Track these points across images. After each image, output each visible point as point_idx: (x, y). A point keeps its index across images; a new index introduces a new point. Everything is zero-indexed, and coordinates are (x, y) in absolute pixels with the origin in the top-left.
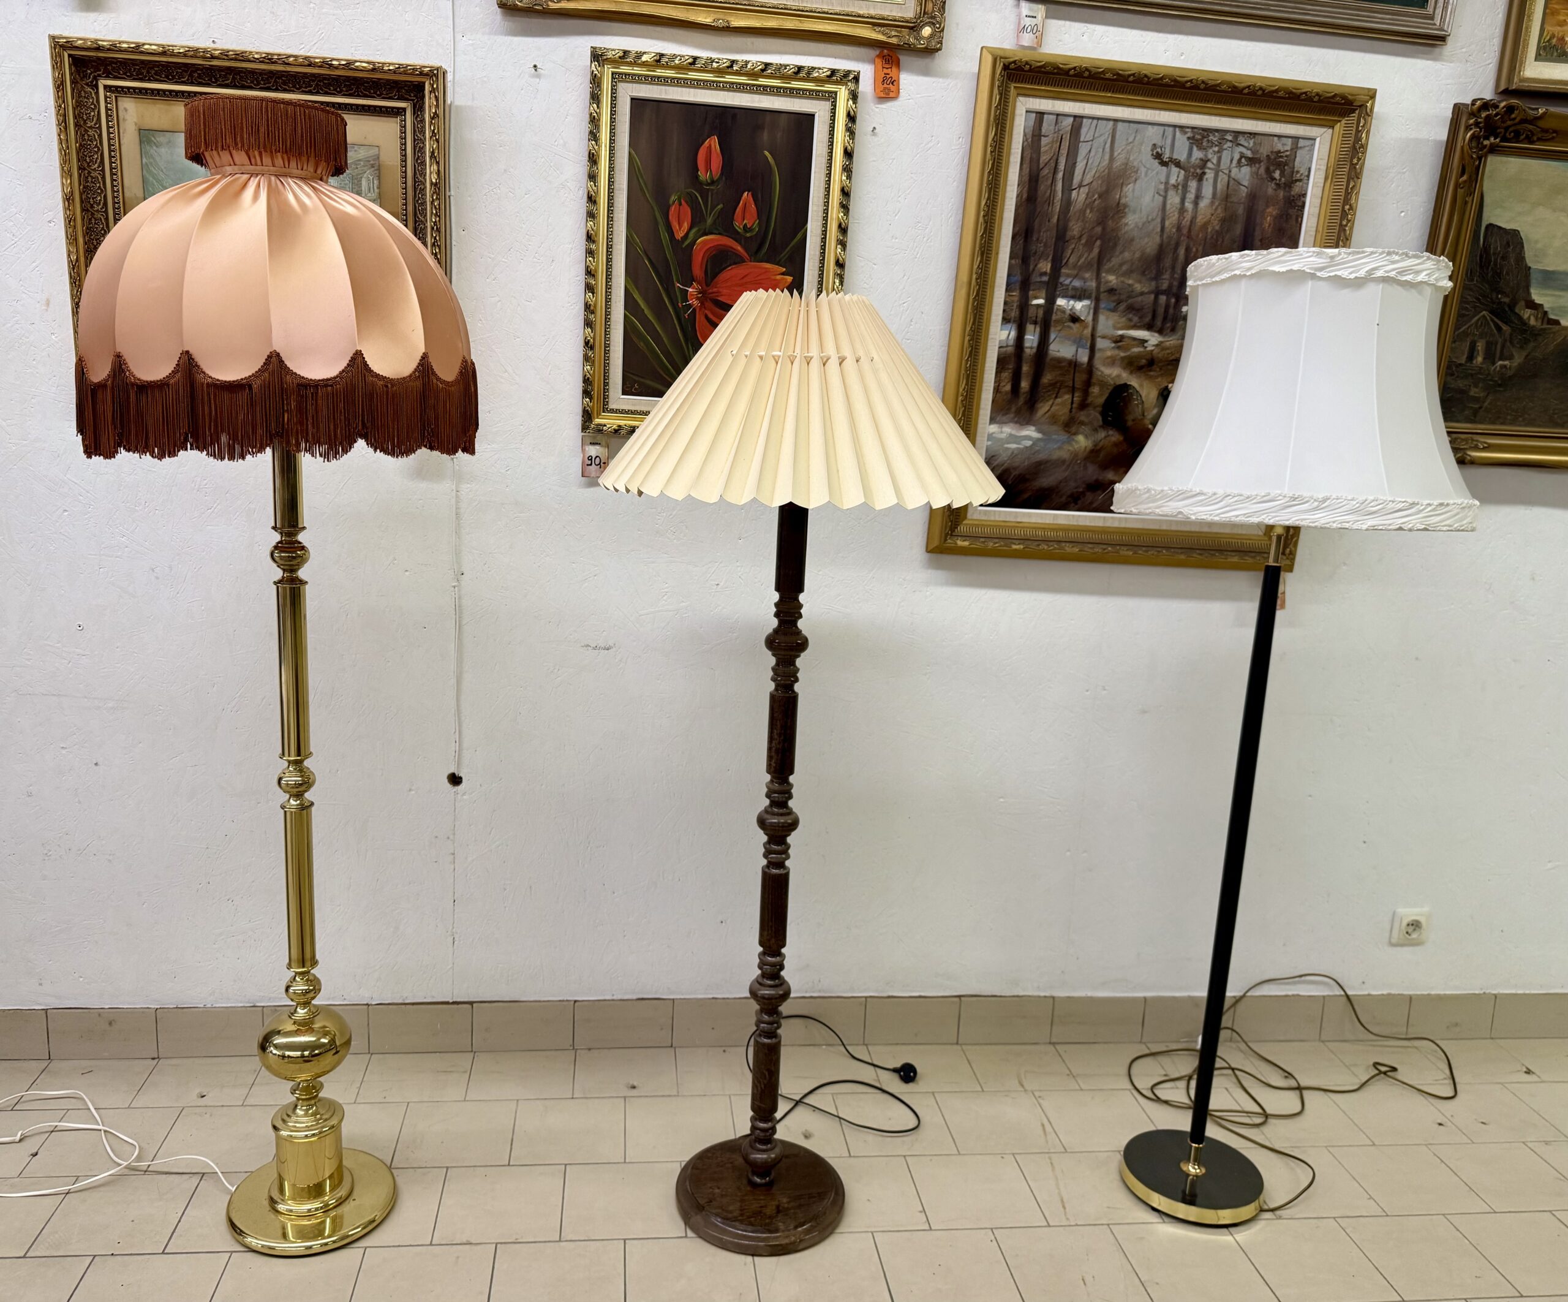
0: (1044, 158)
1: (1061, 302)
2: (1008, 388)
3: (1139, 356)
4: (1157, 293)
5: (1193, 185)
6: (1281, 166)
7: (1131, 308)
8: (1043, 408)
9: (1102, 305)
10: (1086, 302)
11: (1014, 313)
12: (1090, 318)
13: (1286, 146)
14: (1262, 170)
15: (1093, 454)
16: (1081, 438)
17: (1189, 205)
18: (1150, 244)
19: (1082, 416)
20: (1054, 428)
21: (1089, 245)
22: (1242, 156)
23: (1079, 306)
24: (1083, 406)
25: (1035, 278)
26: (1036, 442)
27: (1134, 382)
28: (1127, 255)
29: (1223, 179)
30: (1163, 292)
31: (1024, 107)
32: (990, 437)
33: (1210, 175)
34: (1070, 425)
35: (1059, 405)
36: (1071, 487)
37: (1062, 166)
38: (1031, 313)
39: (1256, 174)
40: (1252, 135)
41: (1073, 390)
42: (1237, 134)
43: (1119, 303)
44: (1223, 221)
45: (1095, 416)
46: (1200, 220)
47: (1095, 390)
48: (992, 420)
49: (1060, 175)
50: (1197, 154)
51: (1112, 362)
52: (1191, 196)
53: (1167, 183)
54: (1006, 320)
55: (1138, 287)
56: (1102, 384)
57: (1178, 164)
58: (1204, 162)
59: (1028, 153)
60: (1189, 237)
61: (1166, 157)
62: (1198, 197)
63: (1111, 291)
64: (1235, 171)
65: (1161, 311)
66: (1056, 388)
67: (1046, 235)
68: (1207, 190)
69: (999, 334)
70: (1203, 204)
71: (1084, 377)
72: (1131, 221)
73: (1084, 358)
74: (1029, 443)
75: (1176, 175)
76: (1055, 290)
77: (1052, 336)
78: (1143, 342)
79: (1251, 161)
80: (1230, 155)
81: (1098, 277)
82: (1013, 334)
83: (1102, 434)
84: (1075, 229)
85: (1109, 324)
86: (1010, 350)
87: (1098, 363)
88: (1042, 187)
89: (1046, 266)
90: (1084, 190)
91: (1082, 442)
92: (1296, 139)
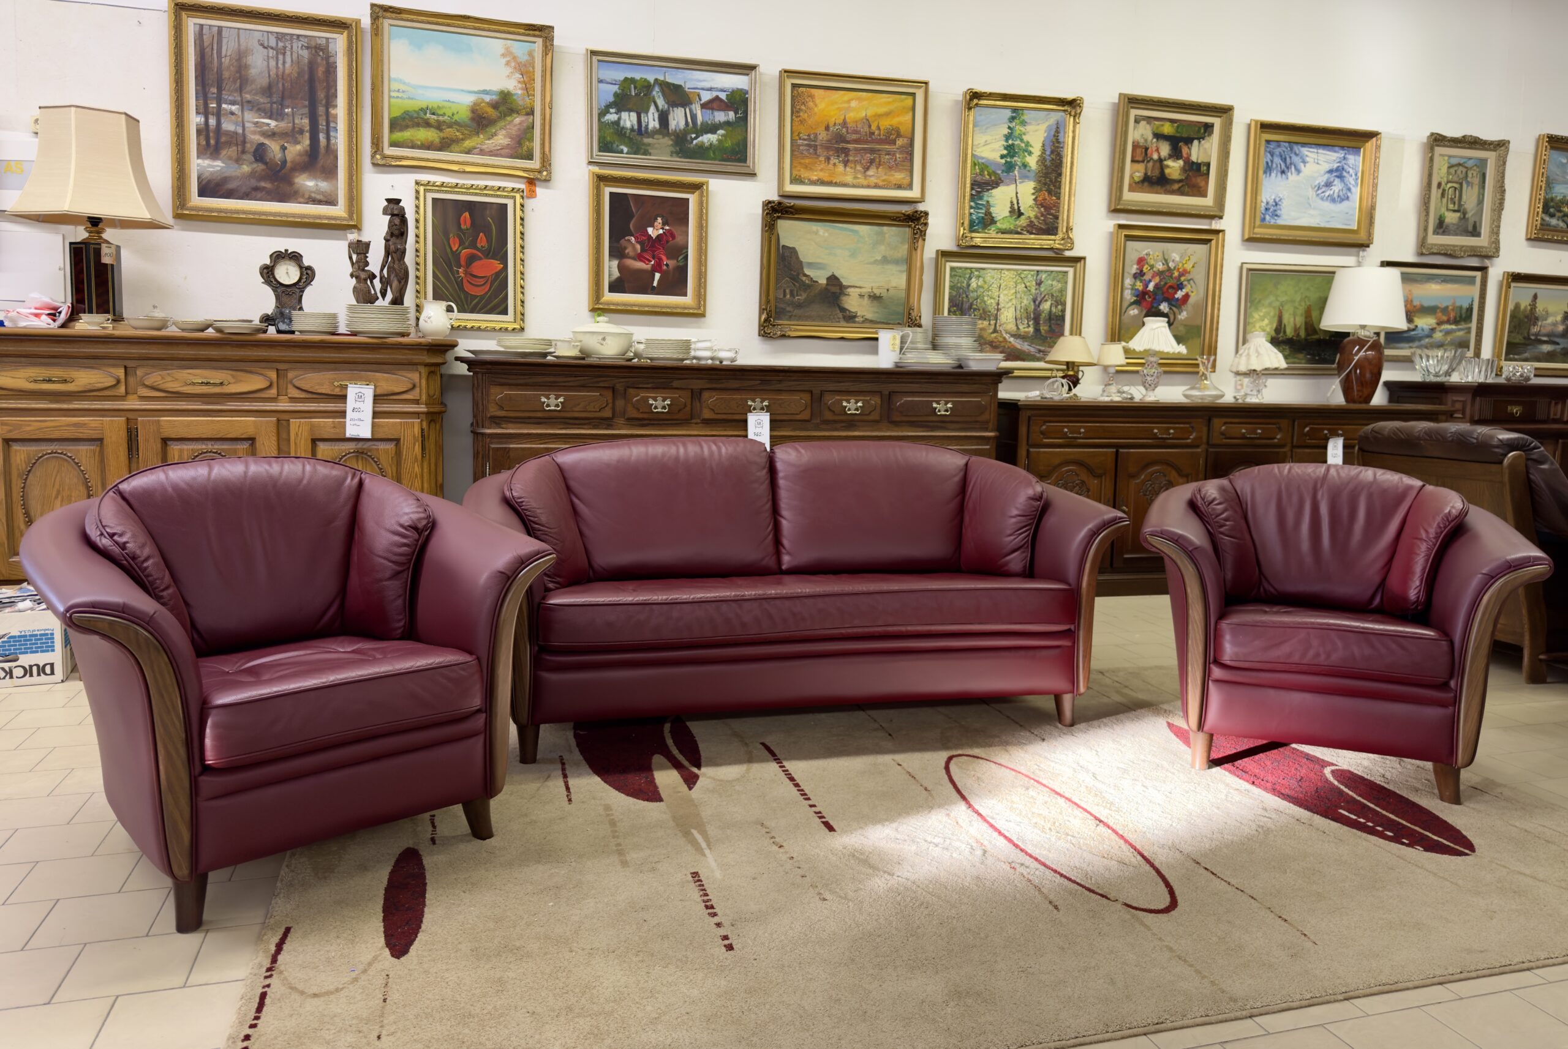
0: (206, 44)
1: (224, 106)
2: (204, 143)
3: (267, 131)
4: (272, 103)
5: (281, 57)
6: (322, 50)
7: (259, 110)
8: (224, 152)
9: (245, 108)
10: (237, 106)
11: (202, 110)
12: (240, 113)
13: (324, 42)
14: (313, 51)
15: (252, 174)
16: (245, 167)
17: (280, 66)
18: (264, 82)
19: (244, 157)
20: (230, 162)
21: (235, 81)
22: (302, 46)
23: (234, 108)
24: (243, 152)
25: (210, 95)
26: (222, 168)
27: (266, 142)
28: (253, 86)
29: (295, 56)
30: (275, 103)
31: (191, 24)
32: (198, 165)
33: (288, 53)
34: (238, 161)
35: (233, 151)
36: (244, 189)
37: (215, 47)
38: (210, 110)
39: (310, 53)
40: (306, 36)
41: (237, 145)
42: (298, 36)
43: (253, 107)
44: (299, 73)
45: (249, 157)
46: (287, 72)
47: (248, 145)
48: (198, 157)
49: (215, 52)
50: (281, 44)
51: (254, 133)
52: (281, 62)
53: (268, 56)
54: (198, 113)
55: (262, 100)
56: (252, 142)
57: (272, 48)
58: (285, 48)
59: (198, 42)
60: (283, 78)
61: (266, 45)
62: (284, 62)
63: (249, 102)
64: (301, 52)
65: (274, 111)
66: (229, 144)
67: (211, 77)
68: (288, 59)
69: (194, 120)
70: (288, 65)
71: (242, 139)
72: (253, 72)
73: (240, 131)
74: (219, 168)
75: (272, 53)
76: (221, 100)
77: (223, 121)
78: (268, 125)
79: (307, 48)
80: (297, 45)
81: (241, 96)
82: (203, 119)
83: (255, 165)
84: (226, 74)
85: (250, 117)
86: (203, 126)
87: (247, 132)
88: (207, 57)
89: (214, 90)
90: (228, 58)
91: (246, 168)
92: (327, 39)
